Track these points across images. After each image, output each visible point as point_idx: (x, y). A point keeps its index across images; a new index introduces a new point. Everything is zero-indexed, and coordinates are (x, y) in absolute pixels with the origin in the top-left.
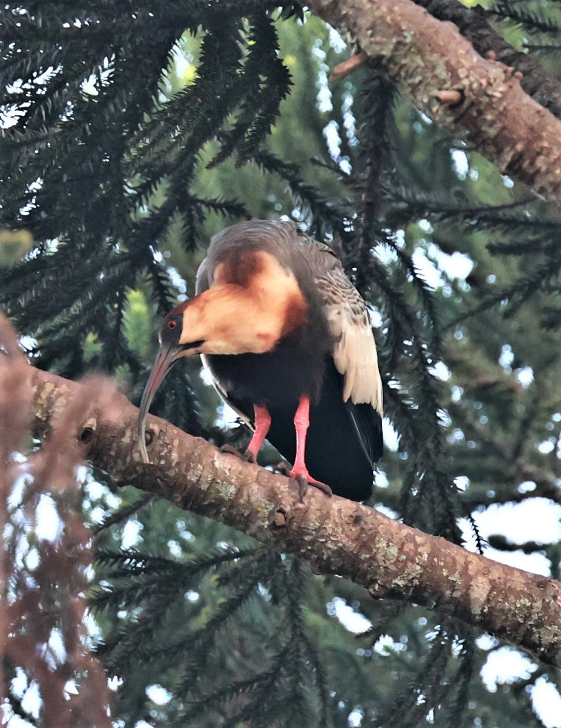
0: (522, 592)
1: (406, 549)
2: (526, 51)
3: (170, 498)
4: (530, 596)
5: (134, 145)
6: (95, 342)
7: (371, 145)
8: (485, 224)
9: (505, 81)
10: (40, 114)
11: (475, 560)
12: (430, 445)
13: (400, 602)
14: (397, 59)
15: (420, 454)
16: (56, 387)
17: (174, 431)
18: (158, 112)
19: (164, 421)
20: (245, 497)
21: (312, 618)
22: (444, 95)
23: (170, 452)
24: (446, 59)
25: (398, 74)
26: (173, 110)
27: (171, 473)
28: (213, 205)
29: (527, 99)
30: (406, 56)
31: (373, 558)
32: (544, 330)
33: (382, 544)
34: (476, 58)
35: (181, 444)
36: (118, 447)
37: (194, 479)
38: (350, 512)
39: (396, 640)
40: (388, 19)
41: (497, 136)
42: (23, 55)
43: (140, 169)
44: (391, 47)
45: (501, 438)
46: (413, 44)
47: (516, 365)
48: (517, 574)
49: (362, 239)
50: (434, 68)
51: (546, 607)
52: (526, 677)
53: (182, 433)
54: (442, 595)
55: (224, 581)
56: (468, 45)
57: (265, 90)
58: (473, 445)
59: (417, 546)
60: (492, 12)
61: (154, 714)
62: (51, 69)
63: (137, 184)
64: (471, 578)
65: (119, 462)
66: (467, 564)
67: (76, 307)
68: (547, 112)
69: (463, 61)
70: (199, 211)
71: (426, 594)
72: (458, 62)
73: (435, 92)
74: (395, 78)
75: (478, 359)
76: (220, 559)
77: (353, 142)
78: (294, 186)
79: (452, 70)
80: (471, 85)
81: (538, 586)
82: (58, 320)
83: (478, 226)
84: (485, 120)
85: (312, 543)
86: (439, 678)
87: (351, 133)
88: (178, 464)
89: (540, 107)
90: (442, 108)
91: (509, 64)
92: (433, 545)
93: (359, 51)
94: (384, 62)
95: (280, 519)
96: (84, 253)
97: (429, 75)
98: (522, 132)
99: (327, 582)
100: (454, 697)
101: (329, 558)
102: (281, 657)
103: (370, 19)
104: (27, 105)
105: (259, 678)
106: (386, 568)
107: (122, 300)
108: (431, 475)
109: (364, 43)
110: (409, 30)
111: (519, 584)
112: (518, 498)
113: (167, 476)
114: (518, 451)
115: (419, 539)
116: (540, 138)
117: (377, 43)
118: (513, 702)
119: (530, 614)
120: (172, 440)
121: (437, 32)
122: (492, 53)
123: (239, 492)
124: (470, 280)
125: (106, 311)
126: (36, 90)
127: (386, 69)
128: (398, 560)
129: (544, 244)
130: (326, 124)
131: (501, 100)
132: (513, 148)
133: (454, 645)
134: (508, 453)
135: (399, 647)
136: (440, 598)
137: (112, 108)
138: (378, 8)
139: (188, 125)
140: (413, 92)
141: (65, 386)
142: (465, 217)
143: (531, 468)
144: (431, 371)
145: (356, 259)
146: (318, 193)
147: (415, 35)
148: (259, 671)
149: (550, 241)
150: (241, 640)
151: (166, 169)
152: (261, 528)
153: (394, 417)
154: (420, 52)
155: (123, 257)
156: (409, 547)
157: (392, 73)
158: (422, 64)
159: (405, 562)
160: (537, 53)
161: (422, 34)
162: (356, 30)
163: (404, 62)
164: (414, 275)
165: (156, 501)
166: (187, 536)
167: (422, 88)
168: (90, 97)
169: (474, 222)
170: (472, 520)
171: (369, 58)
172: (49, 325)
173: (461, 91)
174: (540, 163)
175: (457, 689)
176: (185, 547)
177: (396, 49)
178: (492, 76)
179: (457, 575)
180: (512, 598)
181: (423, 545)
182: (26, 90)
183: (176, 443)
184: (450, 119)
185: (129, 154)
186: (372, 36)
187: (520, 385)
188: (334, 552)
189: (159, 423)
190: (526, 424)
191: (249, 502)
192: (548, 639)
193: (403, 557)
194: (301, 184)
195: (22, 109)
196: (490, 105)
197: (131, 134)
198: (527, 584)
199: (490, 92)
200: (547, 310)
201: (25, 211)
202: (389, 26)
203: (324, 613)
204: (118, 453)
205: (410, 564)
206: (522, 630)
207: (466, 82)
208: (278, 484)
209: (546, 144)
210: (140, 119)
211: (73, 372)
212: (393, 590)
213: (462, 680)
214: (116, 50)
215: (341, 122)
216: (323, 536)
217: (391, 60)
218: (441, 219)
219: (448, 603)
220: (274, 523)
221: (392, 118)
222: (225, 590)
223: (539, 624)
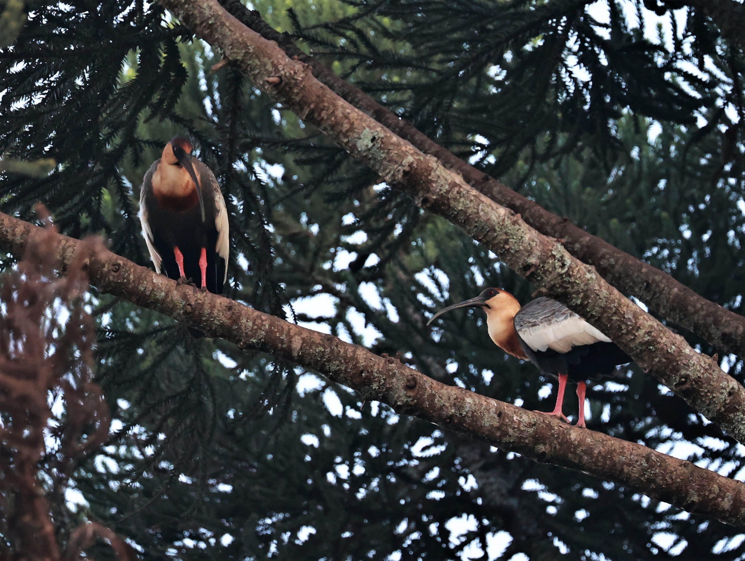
0: (319, 343)
1: (257, 323)
2: (312, 55)
3: (130, 300)
4: (323, 346)
5: (105, 112)
6: (87, 217)
7: (231, 108)
8: (293, 149)
9: (303, 72)
10: (54, 97)
11: (294, 328)
12: (267, 267)
13: (254, 351)
14: (245, 61)
15: (262, 272)
16: (67, 242)
17: (131, 263)
18: (117, 94)
19: (125, 259)
20: (170, 298)
21: (206, 361)
22: (271, 79)
23: (129, 275)
24: (271, 60)
25: (246, 69)
26: (124, 92)
27: (130, 286)
28: (147, 142)
29: (315, 80)
30: (250, 59)
31: (239, 328)
32: (326, 205)
33: (244, 321)
34: (287, 59)
35: (135, 271)
36: (101, 273)
37: (142, 289)
38: (226, 304)
39: (250, 371)
40: (240, 40)
41: (300, 101)
42: (44, 65)
43: (108, 125)
44: (242, 55)
45: (303, 262)
46: (254, 53)
47: (310, 223)
48: (316, 334)
49: (227, 159)
50: (265, 65)
51: (332, 351)
52: (320, 388)
53: (135, 264)
54: (277, 346)
55: (159, 343)
56: (283, 53)
57: (174, 80)
58: (287, 266)
59: (263, 321)
60: (293, 36)
61: (122, 414)
62: (58, 72)
63: (107, 132)
64: (292, 337)
65: (102, 282)
66: (289, 330)
67: (76, 199)
68: (326, 87)
69: (281, 61)
70: (140, 146)
71: (268, 347)
72: (278, 62)
73: (266, 78)
74: (245, 71)
75: (289, 221)
76: (157, 330)
77: (219, 107)
78: (191, 131)
79: (275, 66)
80: (285, 73)
81: (328, 340)
82: (66, 206)
83: (289, 150)
84: (294, 92)
85: (206, 321)
86: (276, 391)
87: (218, 102)
88: (134, 281)
89: (322, 85)
90: (270, 87)
91: (304, 62)
92: (271, 320)
93: (225, 57)
94: (239, 63)
95: (189, 308)
96: (80, 170)
97: (263, 69)
98: (314, 98)
99: (215, 342)
100: (284, 400)
101: (216, 329)
102: (191, 383)
103: (231, 40)
104: (46, 92)
105: (179, 394)
106: (246, 333)
107: (100, 194)
108: (268, 283)
109: (228, 53)
110: (251, 45)
111: (318, 340)
112: (313, 294)
113: (128, 288)
114: (312, 269)
115: (263, 318)
116: (323, 101)
117: (234, 53)
118: (314, 402)
119: (324, 355)
120: (130, 269)
121: (266, 46)
122: (296, 57)
123: (167, 295)
124: (284, 178)
125: (92, 200)
126: (51, 83)
127: (240, 67)
128: (252, 329)
129: (325, 158)
130: (204, 98)
131: (301, 81)
132: (309, 106)
133: (283, 373)
134: (307, 270)
135: (251, 375)
136: (275, 348)
137: (92, 92)
138: (234, 34)
139: (133, 99)
140: (254, 78)
141: (72, 241)
142: (282, 145)
143: (319, 278)
144: (266, 227)
145: (225, 169)
146: (204, 135)
147: (254, 48)
148: (179, 390)
149: (328, 157)
150: (168, 374)
151: (121, 124)
152: (179, 314)
153: (247, 252)
154: (258, 57)
155: (100, 172)
156: (258, 322)
157: (243, 69)
158: (259, 63)
159: (256, 330)
160: (317, 57)
161: (258, 47)
162: (223, 46)
163: (249, 62)
164: (256, 176)
165: (122, 301)
166: (137, 320)
167: (259, 76)
168: (80, 86)
169: (287, 148)
170: (291, 306)
171: (230, 61)
172: (61, 209)
173: (280, 77)
174: (324, 114)
175: (286, 396)
176: (135, 325)
177: (244, 56)
178: (296, 69)
179: (284, 336)
180: (314, 347)
181: (266, 320)
182: (45, 84)
183: (132, 270)
184: (275, 92)
185: (102, 116)
186: (232, 49)
187: (312, 233)
188: (218, 325)
189: (123, 260)
190: (316, 254)
191: (172, 300)
192: (334, 368)
193: (255, 327)
194: (194, 130)
195: (44, 94)
196: (296, 84)
197: (102, 105)
198: (321, 340)
199: (295, 77)
200: (327, 193)
201: (47, 149)
202: (241, 44)
203: (211, 358)
204: (101, 277)
205: (259, 331)
206: (320, 364)
207: (283, 72)
208: (187, 290)
209: (326, 104)
210: (107, 97)
211: (77, 234)
212: (250, 344)
213: (288, 391)
214: (93, 62)
215: (212, 96)
216: (212, 317)
217: (242, 61)
218: (269, 147)
219: (280, 351)
220: (186, 311)
221: (242, 94)
222: (160, 347)
223: (329, 361)
